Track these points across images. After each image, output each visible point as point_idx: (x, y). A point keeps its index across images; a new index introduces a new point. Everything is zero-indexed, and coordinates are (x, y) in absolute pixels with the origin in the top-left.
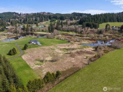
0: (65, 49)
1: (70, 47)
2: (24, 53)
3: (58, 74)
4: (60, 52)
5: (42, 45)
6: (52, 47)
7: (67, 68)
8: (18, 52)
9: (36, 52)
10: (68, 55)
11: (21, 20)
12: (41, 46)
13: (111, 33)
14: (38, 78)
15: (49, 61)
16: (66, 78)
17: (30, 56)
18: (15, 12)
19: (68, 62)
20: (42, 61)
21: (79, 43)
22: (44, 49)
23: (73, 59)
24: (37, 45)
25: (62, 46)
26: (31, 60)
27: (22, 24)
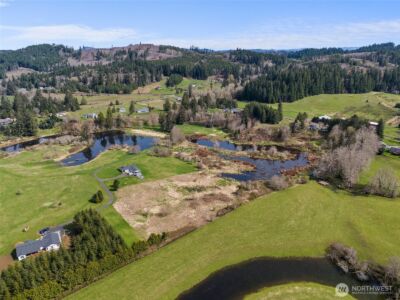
0: (186, 188)
1: (197, 184)
2: (115, 199)
3: (164, 236)
4: (177, 195)
5: (146, 178)
6: (163, 183)
7: (179, 227)
8: (106, 197)
9: (134, 195)
10: (188, 203)
11: (85, 82)
12: (142, 181)
13: (304, 139)
14: (142, 240)
15: (156, 215)
16: (174, 240)
17: (125, 206)
18: (61, 46)
19: (184, 217)
20: (145, 215)
21: (219, 171)
22: (148, 189)
23: (194, 211)
24: (135, 179)
25: (182, 181)
26: (128, 212)
27: (88, 92)
